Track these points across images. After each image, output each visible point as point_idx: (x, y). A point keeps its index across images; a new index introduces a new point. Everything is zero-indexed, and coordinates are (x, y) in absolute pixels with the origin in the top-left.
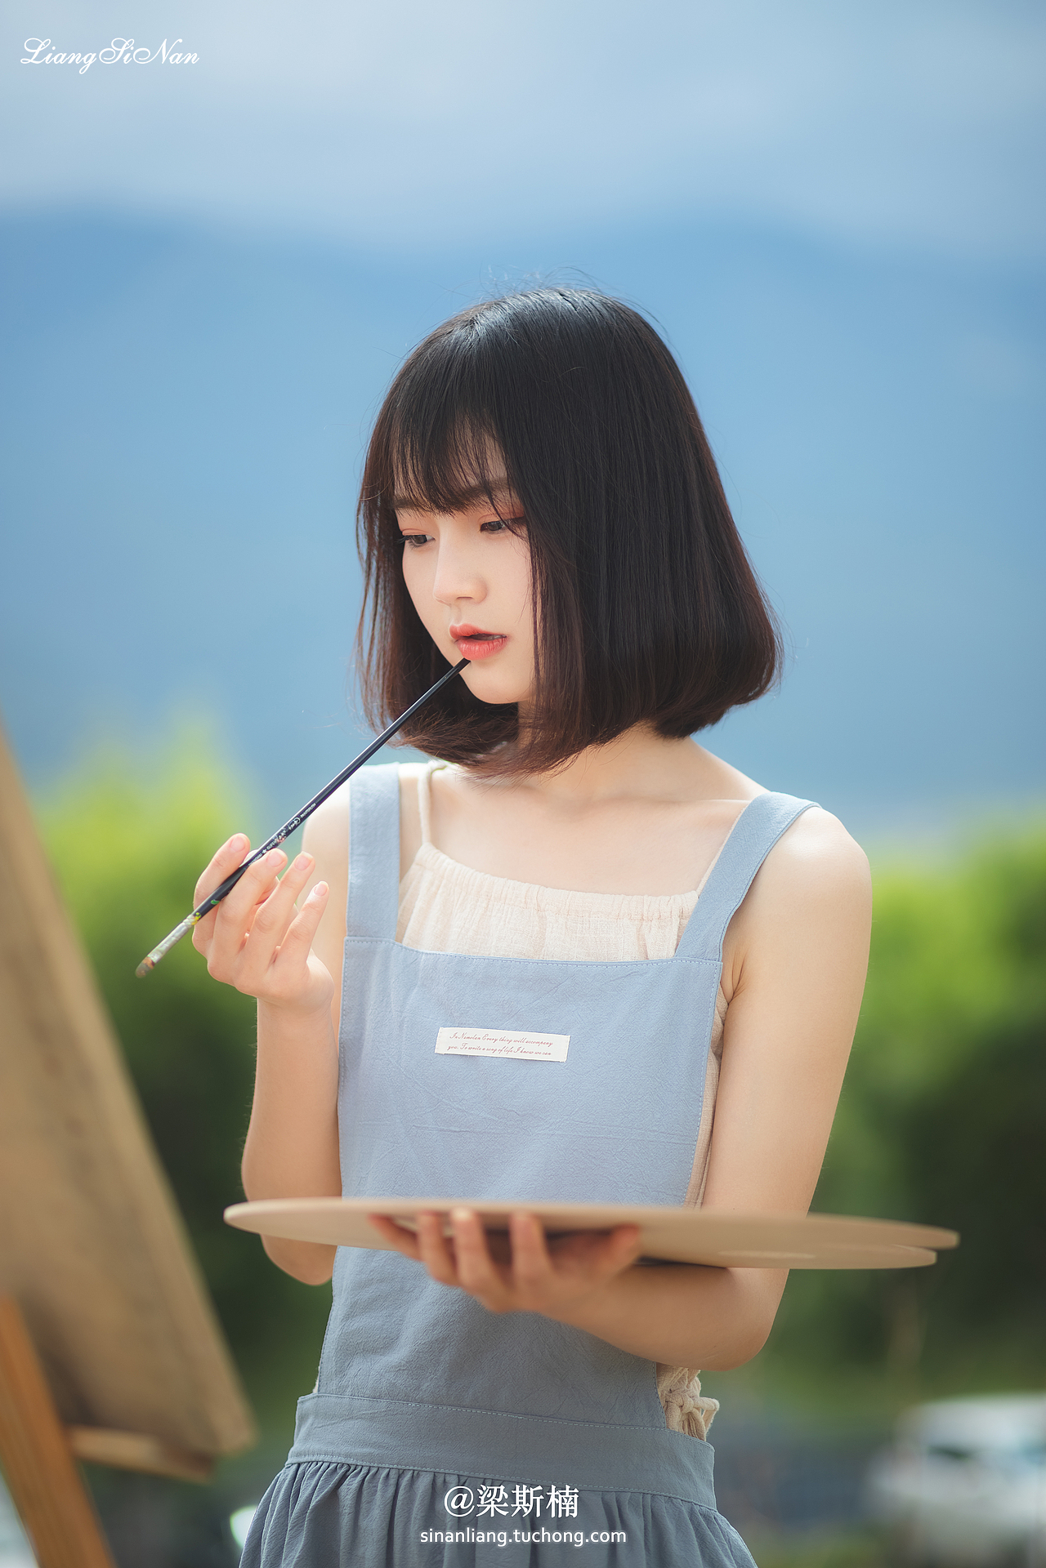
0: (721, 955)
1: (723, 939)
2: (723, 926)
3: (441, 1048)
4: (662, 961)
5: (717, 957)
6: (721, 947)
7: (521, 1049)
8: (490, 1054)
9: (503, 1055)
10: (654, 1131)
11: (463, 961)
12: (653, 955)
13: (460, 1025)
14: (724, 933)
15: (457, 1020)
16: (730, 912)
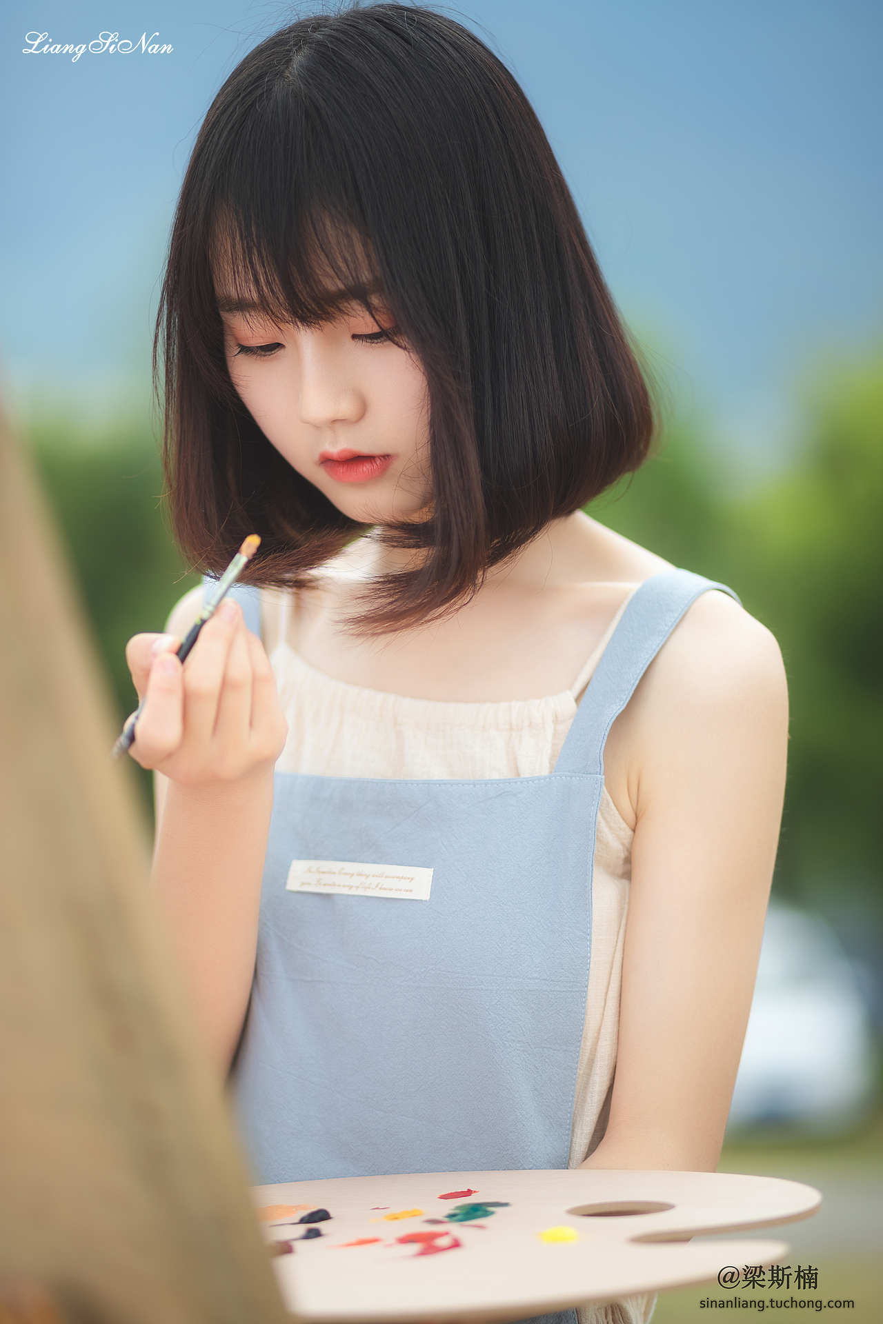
0: (603, 768)
1: (603, 748)
2: (603, 734)
3: (293, 884)
4: (539, 779)
5: (598, 770)
6: (602, 758)
7: (380, 886)
8: (345, 891)
9: (361, 892)
10: (534, 979)
11: (319, 784)
12: (526, 772)
13: (316, 857)
14: (604, 742)
15: (312, 852)
16: (611, 716)
